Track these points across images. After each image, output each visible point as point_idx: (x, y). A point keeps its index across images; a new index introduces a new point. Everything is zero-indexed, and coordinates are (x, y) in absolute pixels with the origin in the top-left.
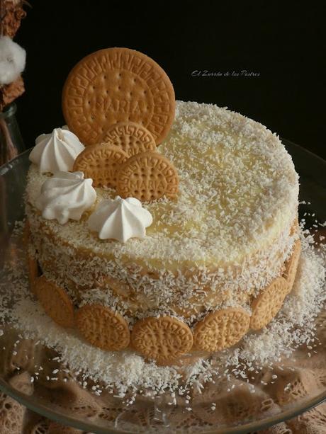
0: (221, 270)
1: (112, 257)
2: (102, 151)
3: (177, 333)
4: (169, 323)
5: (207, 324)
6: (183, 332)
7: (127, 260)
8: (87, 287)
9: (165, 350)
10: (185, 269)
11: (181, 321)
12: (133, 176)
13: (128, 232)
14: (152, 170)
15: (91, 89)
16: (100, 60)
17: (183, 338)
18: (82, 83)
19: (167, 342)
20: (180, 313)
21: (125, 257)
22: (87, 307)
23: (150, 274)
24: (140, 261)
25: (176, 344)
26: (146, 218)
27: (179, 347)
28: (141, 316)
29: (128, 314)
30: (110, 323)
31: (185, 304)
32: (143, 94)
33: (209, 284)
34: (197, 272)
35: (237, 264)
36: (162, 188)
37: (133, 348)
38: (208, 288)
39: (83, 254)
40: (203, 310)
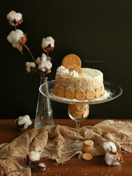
0: (90, 81)
1: (72, 78)
3: (82, 93)
4: (81, 91)
7: (75, 78)
8: (67, 86)
9: (81, 97)
10: (84, 80)
11: (83, 91)
13: (75, 75)
15: (67, 61)
16: (69, 56)
17: (84, 94)
18: (66, 60)
20: (83, 90)
21: (74, 78)
22: (67, 90)
23: (78, 81)
24: (77, 78)
26: (78, 74)
27: (83, 97)
28: (76, 91)
29: (74, 91)
30: (71, 92)
31: (84, 87)
32: (76, 61)
33: (88, 84)
34: (86, 80)
35: (92, 80)
37: (75, 98)
38: (88, 85)
39: (67, 79)
40: (87, 89)
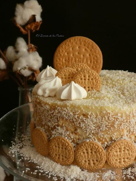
0: (119, 115)
2: (67, 70)
3: (97, 151)
4: (93, 144)
5: (113, 147)
6: (101, 150)
7: (73, 107)
8: (55, 128)
9: (92, 162)
10: (101, 112)
11: (100, 144)
12: (80, 79)
14: (89, 76)
15: (66, 54)
16: (70, 41)
17: (101, 154)
19: (92, 157)
20: (99, 140)
21: (72, 105)
23: (84, 115)
24: (79, 107)
25: (97, 159)
27: (99, 161)
28: (80, 142)
29: (73, 141)
30: (65, 147)
31: (101, 134)
33: (114, 123)
34: (108, 114)
35: (127, 113)
36: (93, 85)
37: (76, 162)
38: (113, 126)
40: (111, 139)
